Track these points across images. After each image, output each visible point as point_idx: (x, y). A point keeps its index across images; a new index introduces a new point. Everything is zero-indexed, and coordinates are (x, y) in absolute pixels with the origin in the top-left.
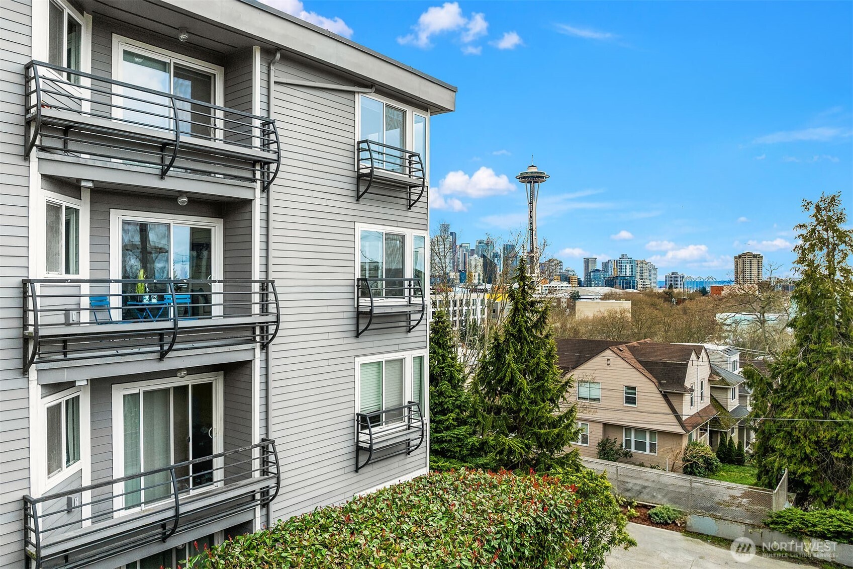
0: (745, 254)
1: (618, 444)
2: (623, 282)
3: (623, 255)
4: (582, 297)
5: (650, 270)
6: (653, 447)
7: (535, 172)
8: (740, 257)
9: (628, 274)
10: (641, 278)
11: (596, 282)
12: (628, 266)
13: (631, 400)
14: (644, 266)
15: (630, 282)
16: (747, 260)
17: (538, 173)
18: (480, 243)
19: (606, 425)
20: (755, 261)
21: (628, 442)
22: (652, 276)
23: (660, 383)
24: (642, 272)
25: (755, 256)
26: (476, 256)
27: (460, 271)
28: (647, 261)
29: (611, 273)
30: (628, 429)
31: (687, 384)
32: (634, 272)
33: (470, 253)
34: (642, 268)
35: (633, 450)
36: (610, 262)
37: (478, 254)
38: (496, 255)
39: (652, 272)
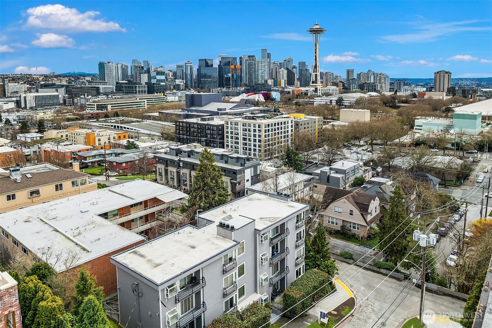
0: (440, 72)
1: (347, 226)
2: (369, 86)
3: (369, 70)
4: (344, 100)
5: (385, 78)
6: (358, 229)
7: (318, 28)
8: (438, 73)
9: (372, 82)
10: (380, 83)
11: (353, 85)
12: (372, 77)
13: (351, 214)
14: (382, 76)
15: (373, 86)
16: (442, 75)
17: (320, 28)
18: (285, 61)
19: (343, 221)
20: (446, 75)
21: (350, 226)
22: (386, 81)
23: (360, 210)
24: (380, 80)
25: (447, 73)
26: (283, 69)
27: (274, 79)
28: (383, 73)
29: (362, 81)
30: (350, 223)
31: (369, 211)
32: (375, 81)
33: (279, 67)
34: (380, 77)
35: (352, 228)
36: (362, 74)
37: (284, 68)
38: (294, 67)
39: (387, 79)
